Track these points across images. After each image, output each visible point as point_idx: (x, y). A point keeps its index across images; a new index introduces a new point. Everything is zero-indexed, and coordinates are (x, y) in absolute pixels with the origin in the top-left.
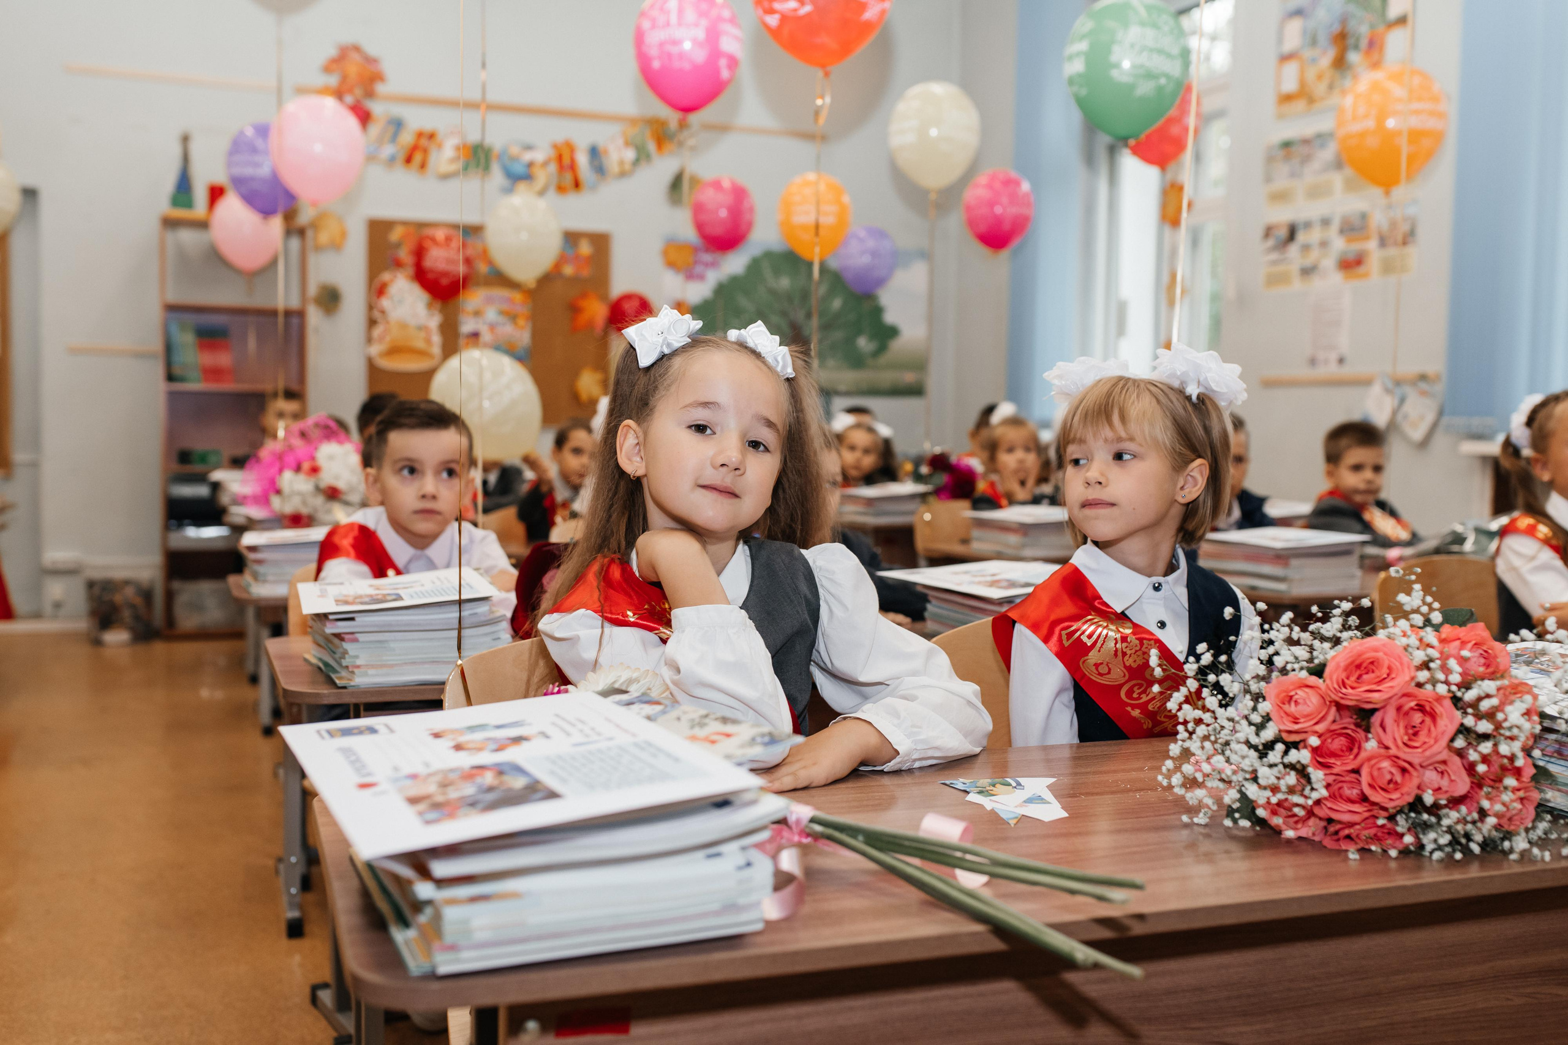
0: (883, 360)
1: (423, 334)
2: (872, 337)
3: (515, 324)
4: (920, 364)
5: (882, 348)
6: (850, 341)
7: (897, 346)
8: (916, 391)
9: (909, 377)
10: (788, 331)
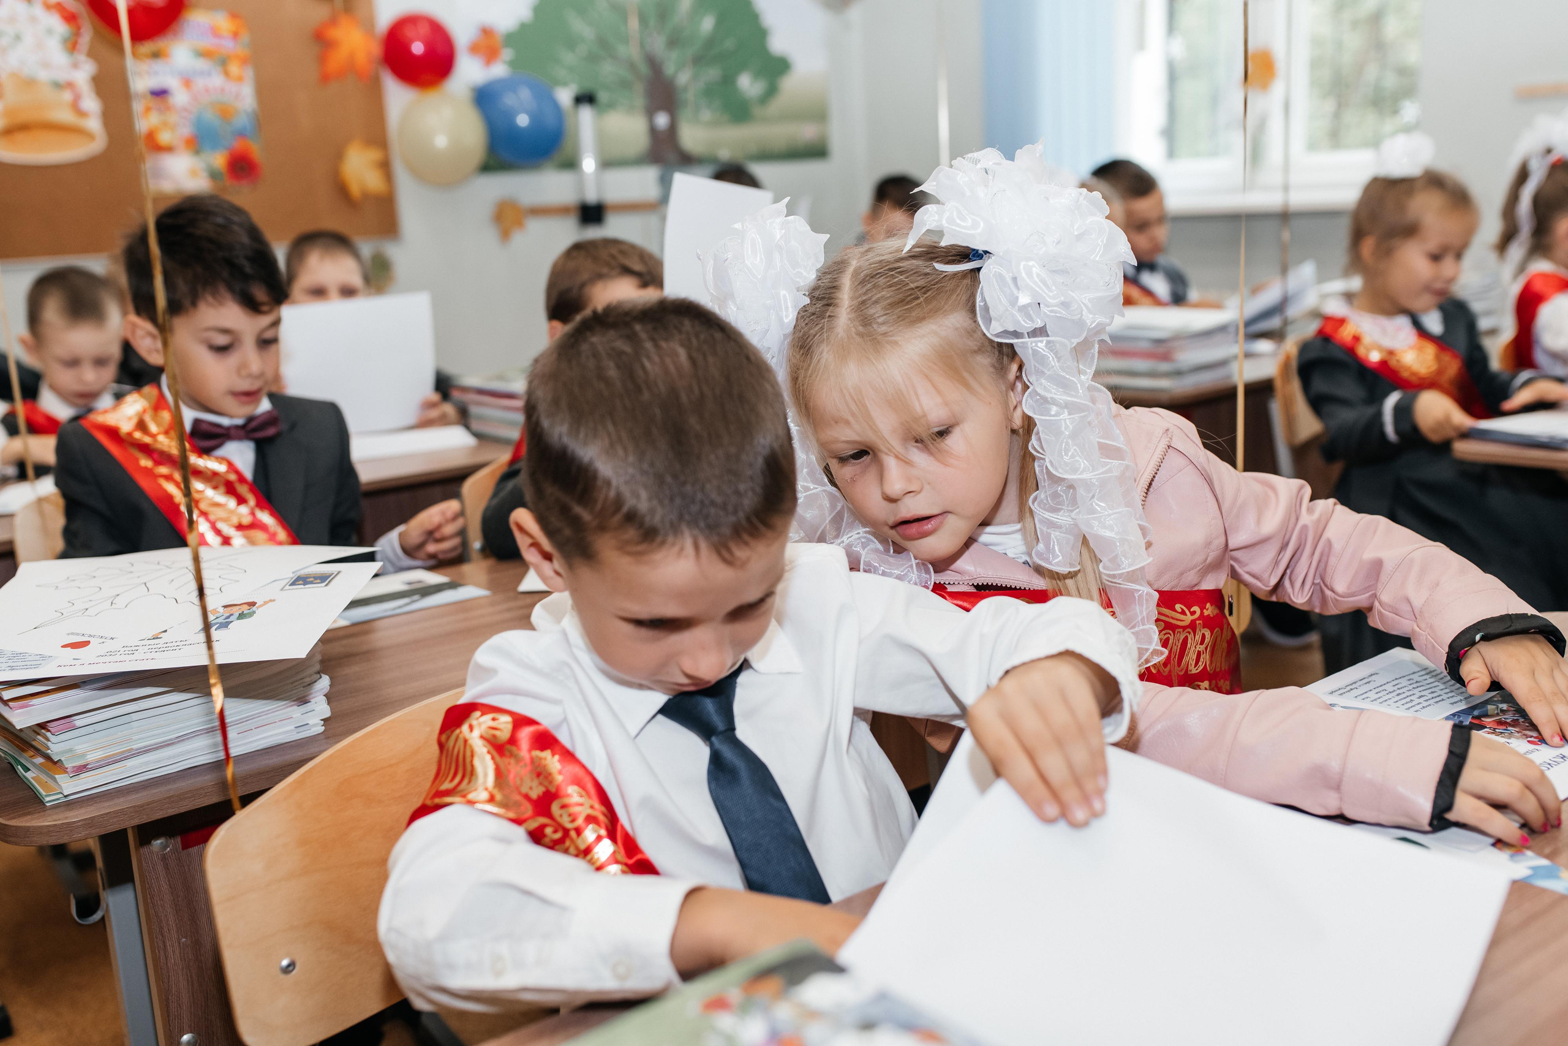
0: (775, 106)
1: (67, 96)
2: (758, 75)
3: (227, 74)
4: (819, 114)
5: (772, 91)
6: (728, 80)
7: (789, 84)
8: (817, 151)
9: (807, 132)
10: (644, 69)
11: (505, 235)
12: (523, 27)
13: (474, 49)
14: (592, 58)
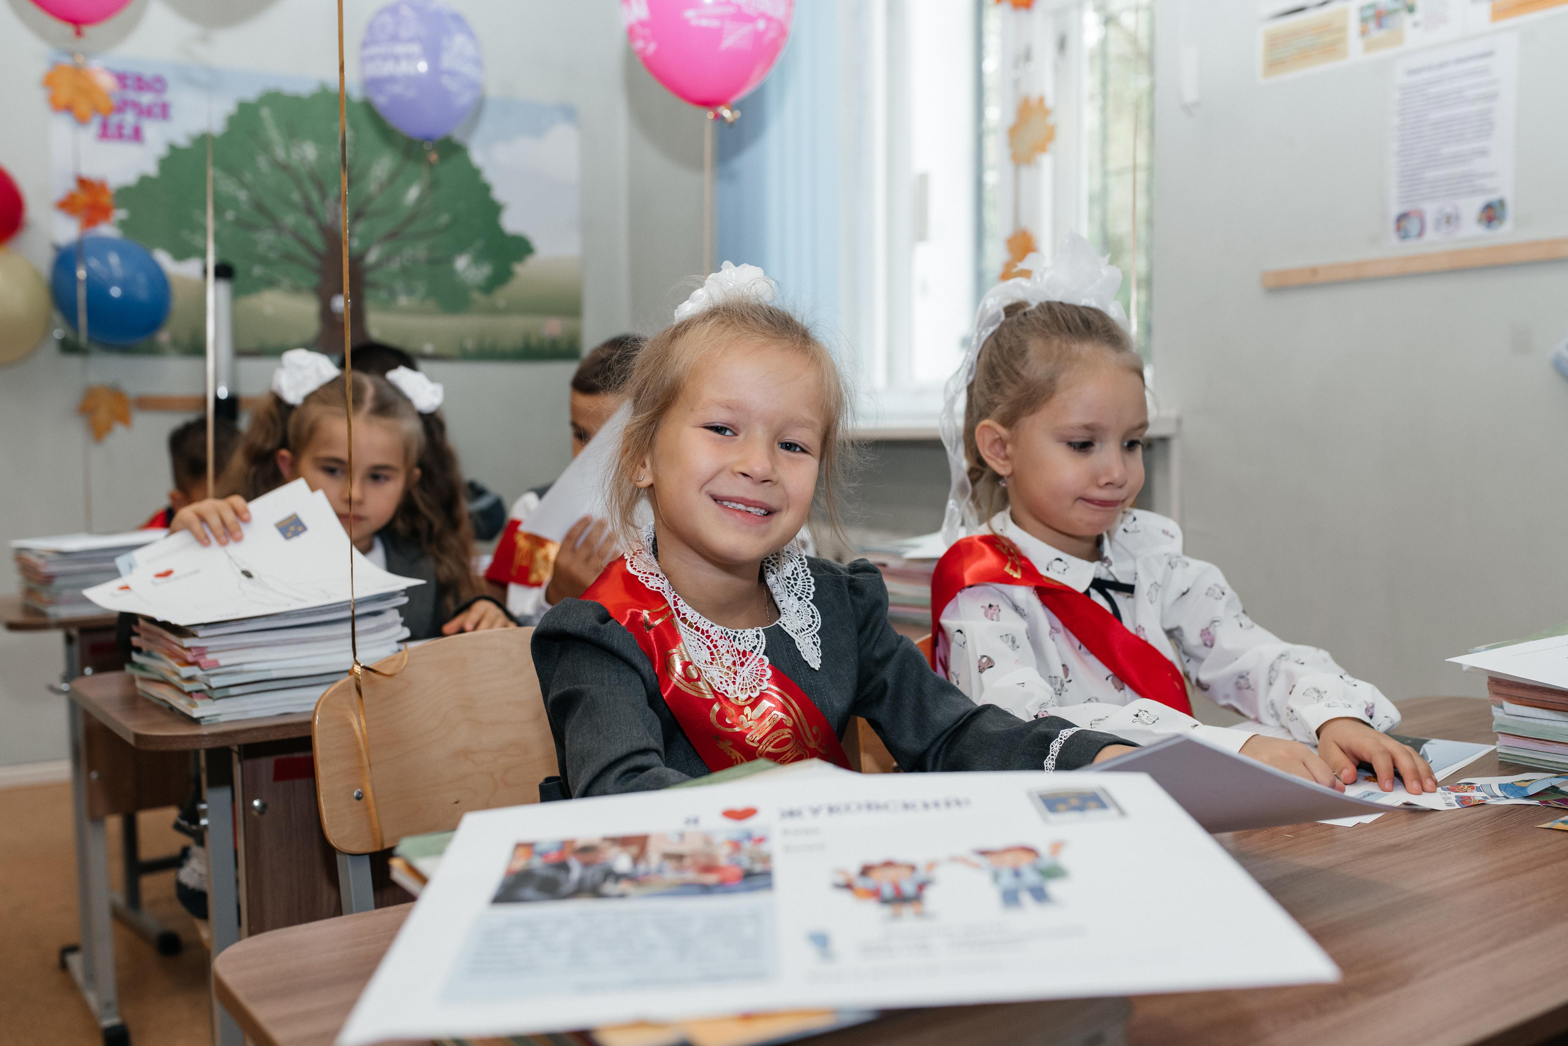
0: (502, 296)
2: (478, 259)
4: (569, 307)
5: (501, 277)
6: (440, 262)
7: (524, 270)
8: (566, 352)
9: (552, 329)
10: (317, 241)
11: (99, 432)
12: (144, 181)
13: (67, 205)
14: (244, 225)
